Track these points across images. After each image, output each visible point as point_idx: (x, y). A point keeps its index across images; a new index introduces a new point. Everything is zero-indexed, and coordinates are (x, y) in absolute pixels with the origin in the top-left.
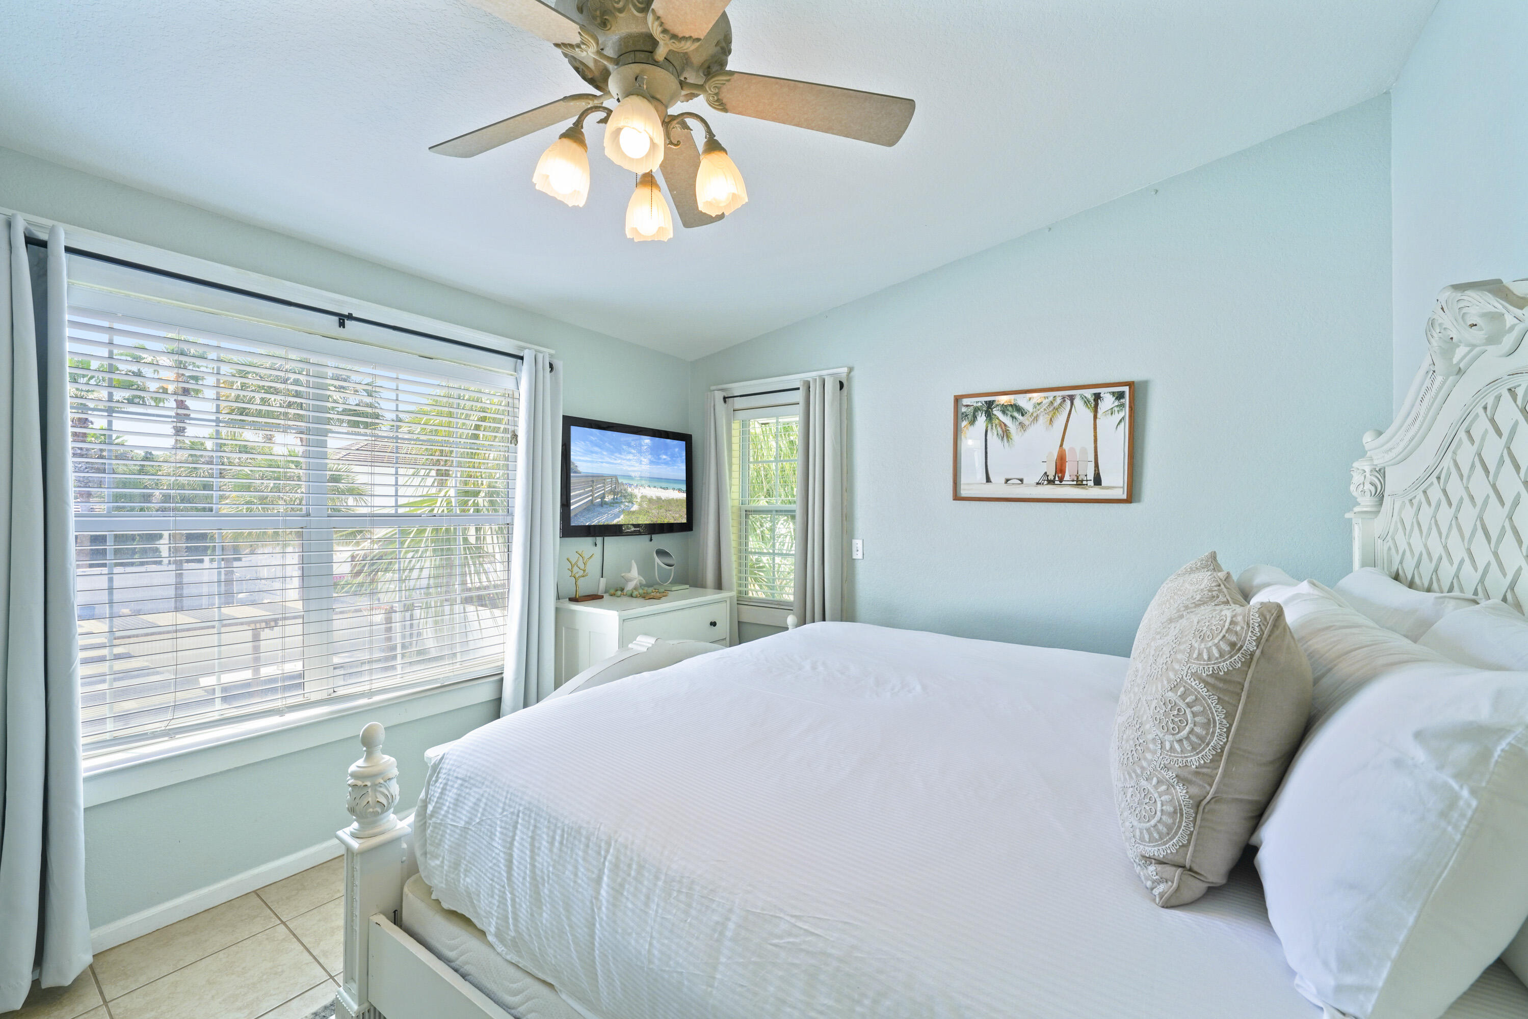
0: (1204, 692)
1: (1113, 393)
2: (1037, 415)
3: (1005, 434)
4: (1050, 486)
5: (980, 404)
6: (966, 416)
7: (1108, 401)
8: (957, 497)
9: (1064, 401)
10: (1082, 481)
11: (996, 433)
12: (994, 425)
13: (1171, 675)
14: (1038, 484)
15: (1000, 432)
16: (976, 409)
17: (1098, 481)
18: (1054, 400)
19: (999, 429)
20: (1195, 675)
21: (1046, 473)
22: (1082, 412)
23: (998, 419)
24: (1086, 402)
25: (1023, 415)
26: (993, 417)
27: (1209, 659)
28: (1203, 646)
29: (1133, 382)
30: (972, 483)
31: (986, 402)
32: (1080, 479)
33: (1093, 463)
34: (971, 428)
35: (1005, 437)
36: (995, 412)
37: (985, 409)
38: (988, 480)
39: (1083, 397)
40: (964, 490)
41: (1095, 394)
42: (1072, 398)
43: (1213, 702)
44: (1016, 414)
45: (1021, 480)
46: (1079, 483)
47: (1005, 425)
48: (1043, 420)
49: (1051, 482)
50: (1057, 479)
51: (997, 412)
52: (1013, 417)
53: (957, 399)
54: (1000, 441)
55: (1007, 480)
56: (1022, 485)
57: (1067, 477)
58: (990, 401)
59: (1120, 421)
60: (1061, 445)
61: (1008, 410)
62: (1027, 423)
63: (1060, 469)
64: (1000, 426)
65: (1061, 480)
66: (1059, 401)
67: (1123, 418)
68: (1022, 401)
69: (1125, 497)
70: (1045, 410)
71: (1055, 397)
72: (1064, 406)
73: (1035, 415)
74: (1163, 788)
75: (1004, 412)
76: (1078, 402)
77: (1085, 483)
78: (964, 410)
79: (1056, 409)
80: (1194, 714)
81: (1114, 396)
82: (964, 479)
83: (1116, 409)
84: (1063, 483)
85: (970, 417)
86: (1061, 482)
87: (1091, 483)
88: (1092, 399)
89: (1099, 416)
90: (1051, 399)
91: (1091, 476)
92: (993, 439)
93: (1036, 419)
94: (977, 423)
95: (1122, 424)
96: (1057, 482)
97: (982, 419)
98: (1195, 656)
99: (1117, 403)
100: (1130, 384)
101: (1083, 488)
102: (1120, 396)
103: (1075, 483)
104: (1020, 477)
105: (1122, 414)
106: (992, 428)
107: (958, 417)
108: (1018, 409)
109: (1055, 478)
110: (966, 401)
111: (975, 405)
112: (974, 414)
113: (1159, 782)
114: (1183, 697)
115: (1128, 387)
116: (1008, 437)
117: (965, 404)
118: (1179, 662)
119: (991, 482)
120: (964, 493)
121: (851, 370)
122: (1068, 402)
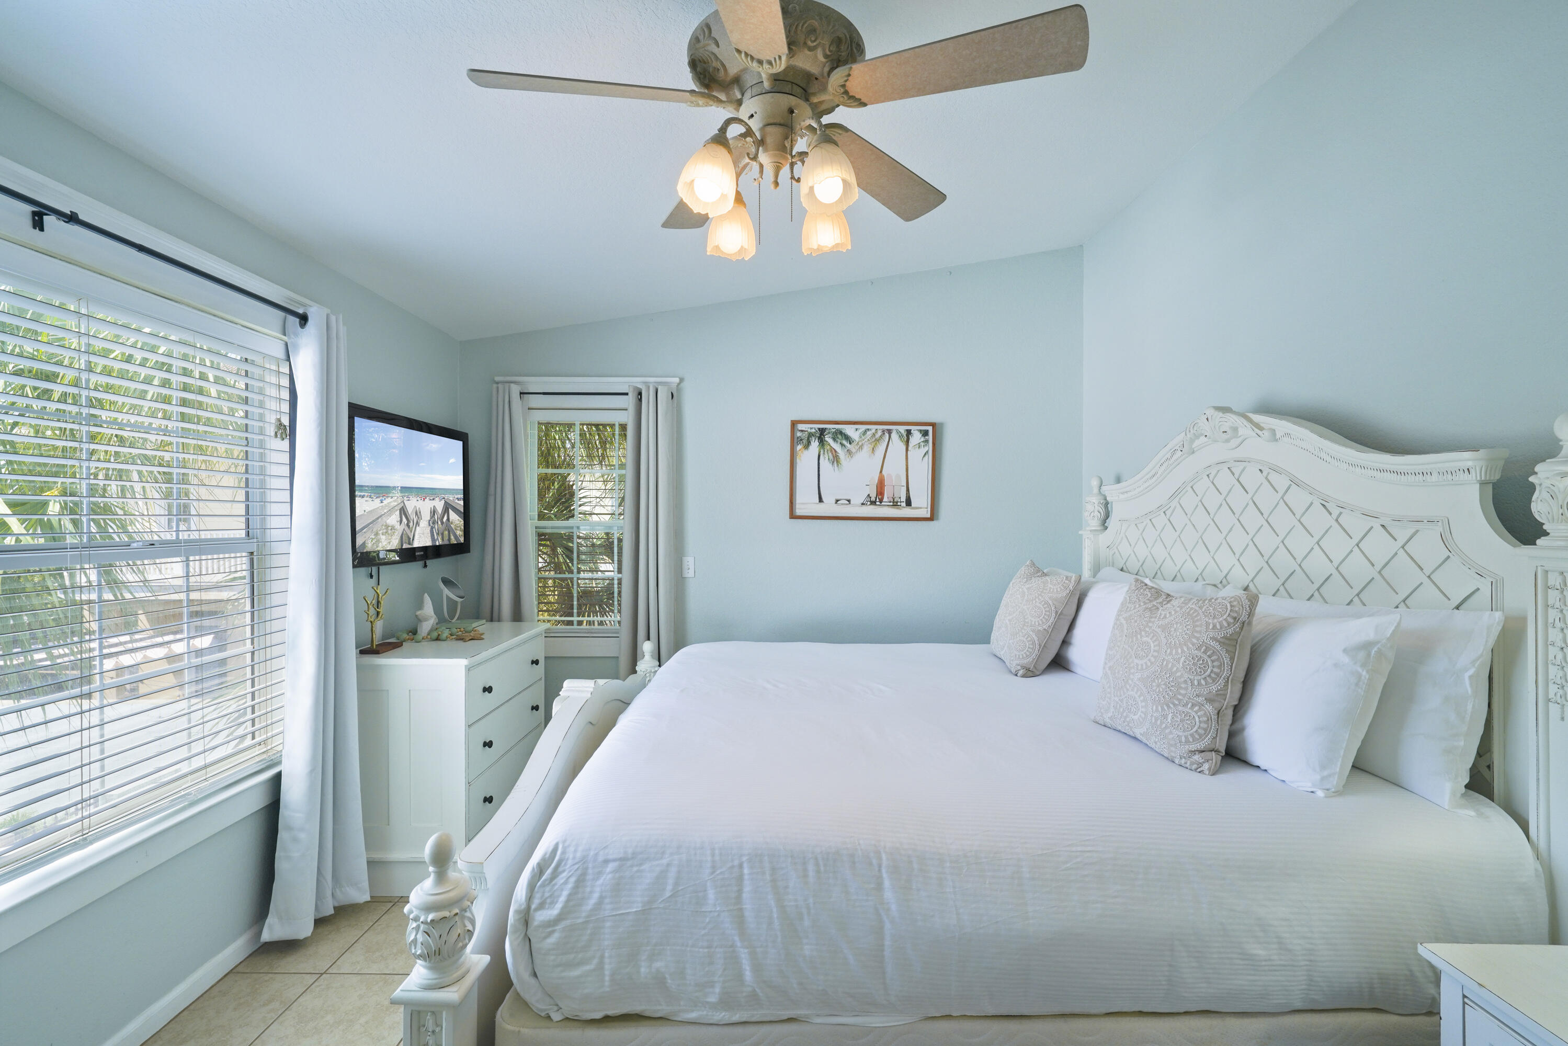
0: (1218, 647)
1: (920, 431)
2: (862, 445)
3: (836, 460)
4: (872, 507)
5: (813, 430)
6: (801, 440)
7: (916, 438)
8: (793, 516)
9: (884, 434)
10: (897, 502)
11: (827, 458)
12: (826, 450)
13: (1194, 640)
14: (863, 504)
15: (831, 457)
16: (810, 435)
17: (909, 503)
18: (876, 432)
19: (830, 454)
20: (1213, 639)
21: (869, 495)
22: (897, 444)
23: (829, 445)
24: (901, 436)
25: (850, 443)
26: (825, 443)
27: (1221, 628)
28: (1216, 621)
29: (935, 423)
30: (806, 503)
31: (819, 429)
32: (895, 500)
33: (905, 487)
34: (806, 452)
35: (835, 462)
36: (827, 439)
37: (818, 435)
38: (821, 500)
39: (898, 432)
40: (799, 509)
41: (907, 430)
42: (890, 432)
43: (1223, 653)
44: (844, 442)
45: (849, 501)
46: (895, 504)
47: (836, 451)
48: (867, 448)
49: (873, 503)
50: (878, 500)
51: (828, 439)
52: (842, 445)
53: (794, 424)
54: (831, 465)
55: (837, 501)
56: (848, 506)
57: (885, 499)
58: (823, 429)
59: (925, 454)
60: (881, 472)
61: (838, 438)
62: (854, 450)
63: (880, 492)
64: (831, 451)
65: (881, 501)
66: (880, 433)
67: (927, 452)
68: (849, 430)
69: (929, 516)
70: (868, 440)
71: (876, 430)
72: (883, 438)
73: (860, 444)
74: (1196, 708)
75: (834, 440)
76: (894, 436)
77: (899, 504)
78: (799, 434)
79: (878, 440)
80: (1213, 661)
81: (921, 433)
82: (799, 499)
83: (922, 444)
84: (883, 503)
85: (805, 441)
86: (881, 503)
87: (904, 504)
88: (905, 434)
89: (910, 449)
90: (873, 431)
91: (904, 499)
92: (825, 463)
93: (861, 447)
94: (810, 447)
95: (927, 456)
96: (878, 503)
97: (815, 444)
98: (1211, 627)
99: (923, 439)
100: (933, 425)
101: (897, 508)
102: (925, 433)
103: (892, 504)
104: (848, 498)
105: (926, 449)
106: (824, 453)
107: (794, 441)
108: (847, 438)
109: (876, 500)
110: (801, 427)
111: (809, 430)
112: (808, 439)
113: (1193, 705)
114: (1205, 652)
115: (931, 427)
116: (837, 462)
117: (800, 429)
118: (1200, 632)
119: (823, 502)
120: (799, 512)
121: (682, 380)
122: (887, 435)
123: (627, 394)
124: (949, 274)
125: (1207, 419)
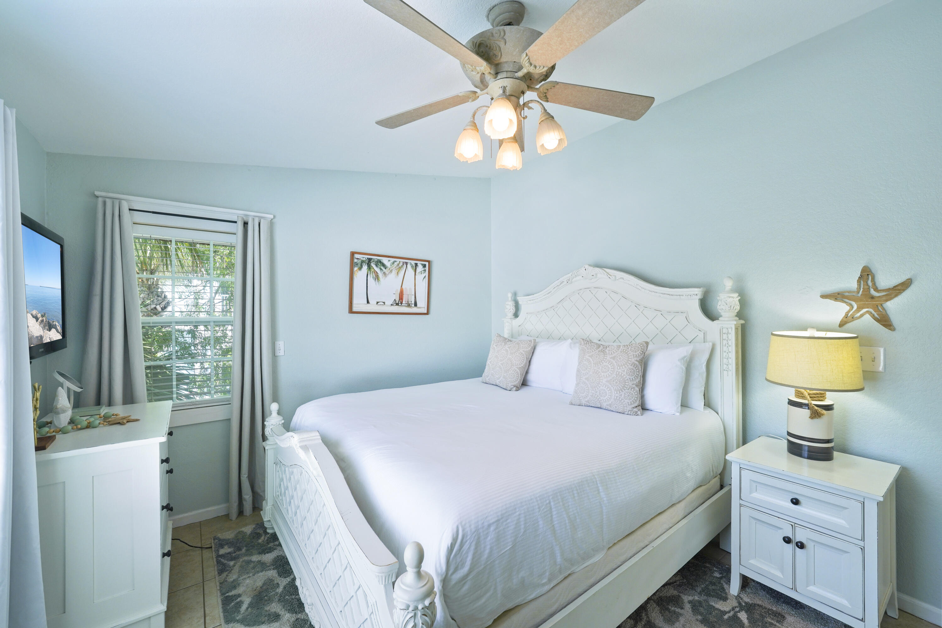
0: (638, 364)
1: (422, 264)
2: (392, 270)
3: (377, 278)
4: (397, 307)
5: (364, 259)
6: (357, 264)
7: (420, 268)
8: (351, 311)
9: (404, 264)
10: (410, 304)
11: (372, 277)
12: (371, 272)
13: (629, 362)
14: (392, 305)
15: (374, 276)
16: (363, 262)
17: (416, 305)
18: (399, 263)
19: (374, 274)
20: (636, 361)
21: (395, 300)
22: (410, 271)
23: (373, 269)
24: (412, 267)
25: (385, 269)
26: (371, 267)
27: (639, 356)
28: (636, 353)
29: (430, 261)
30: (359, 304)
31: (368, 258)
32: (409, 303)
33: (414, 296)
34: (359, 272)
35: (377, 279)
36: (372, 265)
37: (367, 262)
38: (368, 302)
39: (411, 264)
40: (355, 307)
41: (415, 263)
42: (407, 263)
43: (639, 366)
44: (382, 268)
45: (384, 303)
46: (409, 305)
47: (377, 273)
48: (394, 272)
49: (397, 304)
50: (400, 303)
51: (373, 265)
52: (381, 269)
53: (353, 254)
54: (374, 281)
55: (378, 303)
56: (384, 306)
57: (404, 302)
58: (370, 258)
59: (424, 277)
60: (402, 286)
61: (379, 265)
62: (387, 273)
63: (401, 298)
64: (375, 272)
65: (401, 303)
66: (401, 264)
67: (425, 276)
68: (385, 261)
69: (426, 312)
70: (395, 267)
71: (400, 262)
72: (403, 267)
73: (391, 269)
74: (633, 390)
75: (376, 266)
76: (409, 266)
77: (411, 305)
78: (356, 260)
79: (400, 268)
80: (636, 370)
81: (422, 266)
82: (355, 301)
83: (423, 272)
84: (402, 305)
85: (359, 265)
86: (401, 304)
87: (413, 305)
88: (414, 266)
89: (416, 274)
90: (398, 262)
91: (413, 302)
92: (371, 279)
93: (391, 271)
94: (362, 269)
95: (425, 279)
96: (400, 305)
97: (365, 267)
98: (635, 356)
99: (423, 269)
100: (429, 262)
101: (410, 308)
102: (424, 266)
103: (407, 305)
104: (384, 301)
105: (425, 275)
106: (370, 274)
107: (352, 264)
108: (384, 265)
109: (399, 302)
110: (357, 256)
111: (362, 259)
112: (361, 264)
113: (632, 389)
114: (634, 367)
115: (428, 263)
116: (378, 279)
117: (356, 257)
118: (631, 359)
119: (369, 303)
120: (355, 309)
121: (274, 217)
122: (405, 265)
123: (236, 222)
124: (434, 179)
125: (585, 270)
